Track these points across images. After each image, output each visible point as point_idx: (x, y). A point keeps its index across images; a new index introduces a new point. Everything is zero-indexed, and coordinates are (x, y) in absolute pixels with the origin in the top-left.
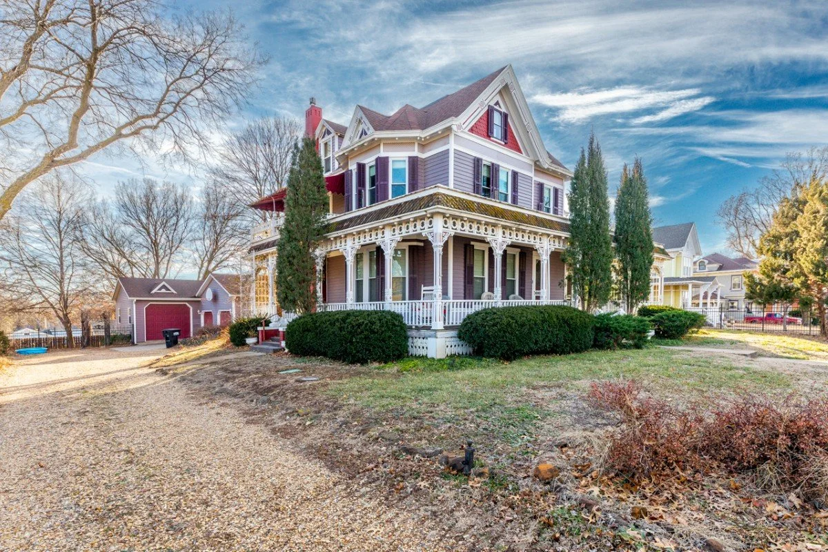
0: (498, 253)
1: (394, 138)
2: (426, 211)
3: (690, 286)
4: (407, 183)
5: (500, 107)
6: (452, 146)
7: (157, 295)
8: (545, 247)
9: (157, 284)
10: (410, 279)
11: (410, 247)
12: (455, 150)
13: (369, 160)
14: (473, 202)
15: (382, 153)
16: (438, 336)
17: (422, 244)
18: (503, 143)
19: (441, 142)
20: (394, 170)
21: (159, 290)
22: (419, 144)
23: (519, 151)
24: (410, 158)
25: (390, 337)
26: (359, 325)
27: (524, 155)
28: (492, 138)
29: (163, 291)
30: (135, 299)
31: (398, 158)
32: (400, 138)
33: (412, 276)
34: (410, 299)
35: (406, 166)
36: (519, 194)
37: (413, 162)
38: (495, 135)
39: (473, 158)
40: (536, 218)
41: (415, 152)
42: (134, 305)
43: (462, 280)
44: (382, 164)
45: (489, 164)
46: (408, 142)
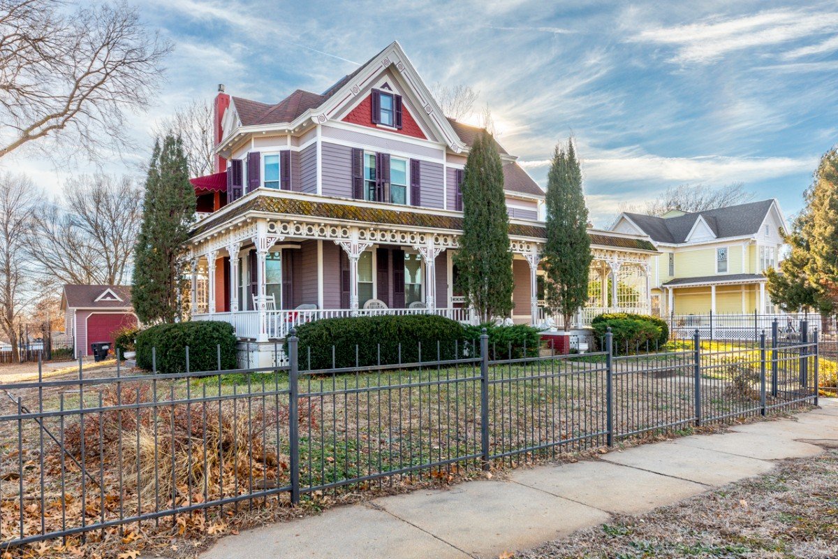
0: (354, 257)
1: (261, 133)
2: (244, 216)
3: (713, 288)
4: (280, 181)
5: (390, 89)
6: (320, 138)
7: (101, 304)
8: (428, 247)
9: (103, 291)
10: (284, 285)
11: (283, 250)
12: (322, 142)
13: (243, 157)
14: (312, 203)
15: (253, 148)
16: (261, 349)
17: (299, 247)
18: (396, 129)
19: (310, 134)
20: (266, 166)
21: (103, 298)
22: (292, 136)
23: (422, 136)
24: (281, 152)
25: (205, 350)
26: (174, 338)
27: (429, 139)
28: (378, 125)
29: (109, 299)
30: (75, 309)
31: (270, 153)
32: (267, 132)
33: (285, 282)
34: (284, 309)
35: (278, 161)
36: (421, 185)
37: (285, 156)
38: (382, 122)
39: (350, 149)
40: (413, 214)
41: (288, 146)
42: (75, 315)
43: (338, 286)
44: (254, 159)
45: (374, 154)
46: (281, 135)
